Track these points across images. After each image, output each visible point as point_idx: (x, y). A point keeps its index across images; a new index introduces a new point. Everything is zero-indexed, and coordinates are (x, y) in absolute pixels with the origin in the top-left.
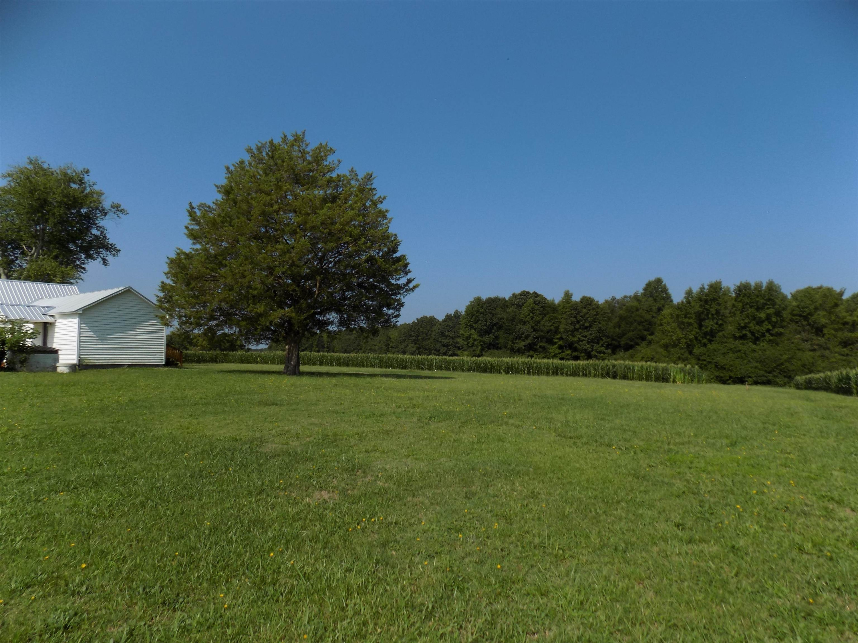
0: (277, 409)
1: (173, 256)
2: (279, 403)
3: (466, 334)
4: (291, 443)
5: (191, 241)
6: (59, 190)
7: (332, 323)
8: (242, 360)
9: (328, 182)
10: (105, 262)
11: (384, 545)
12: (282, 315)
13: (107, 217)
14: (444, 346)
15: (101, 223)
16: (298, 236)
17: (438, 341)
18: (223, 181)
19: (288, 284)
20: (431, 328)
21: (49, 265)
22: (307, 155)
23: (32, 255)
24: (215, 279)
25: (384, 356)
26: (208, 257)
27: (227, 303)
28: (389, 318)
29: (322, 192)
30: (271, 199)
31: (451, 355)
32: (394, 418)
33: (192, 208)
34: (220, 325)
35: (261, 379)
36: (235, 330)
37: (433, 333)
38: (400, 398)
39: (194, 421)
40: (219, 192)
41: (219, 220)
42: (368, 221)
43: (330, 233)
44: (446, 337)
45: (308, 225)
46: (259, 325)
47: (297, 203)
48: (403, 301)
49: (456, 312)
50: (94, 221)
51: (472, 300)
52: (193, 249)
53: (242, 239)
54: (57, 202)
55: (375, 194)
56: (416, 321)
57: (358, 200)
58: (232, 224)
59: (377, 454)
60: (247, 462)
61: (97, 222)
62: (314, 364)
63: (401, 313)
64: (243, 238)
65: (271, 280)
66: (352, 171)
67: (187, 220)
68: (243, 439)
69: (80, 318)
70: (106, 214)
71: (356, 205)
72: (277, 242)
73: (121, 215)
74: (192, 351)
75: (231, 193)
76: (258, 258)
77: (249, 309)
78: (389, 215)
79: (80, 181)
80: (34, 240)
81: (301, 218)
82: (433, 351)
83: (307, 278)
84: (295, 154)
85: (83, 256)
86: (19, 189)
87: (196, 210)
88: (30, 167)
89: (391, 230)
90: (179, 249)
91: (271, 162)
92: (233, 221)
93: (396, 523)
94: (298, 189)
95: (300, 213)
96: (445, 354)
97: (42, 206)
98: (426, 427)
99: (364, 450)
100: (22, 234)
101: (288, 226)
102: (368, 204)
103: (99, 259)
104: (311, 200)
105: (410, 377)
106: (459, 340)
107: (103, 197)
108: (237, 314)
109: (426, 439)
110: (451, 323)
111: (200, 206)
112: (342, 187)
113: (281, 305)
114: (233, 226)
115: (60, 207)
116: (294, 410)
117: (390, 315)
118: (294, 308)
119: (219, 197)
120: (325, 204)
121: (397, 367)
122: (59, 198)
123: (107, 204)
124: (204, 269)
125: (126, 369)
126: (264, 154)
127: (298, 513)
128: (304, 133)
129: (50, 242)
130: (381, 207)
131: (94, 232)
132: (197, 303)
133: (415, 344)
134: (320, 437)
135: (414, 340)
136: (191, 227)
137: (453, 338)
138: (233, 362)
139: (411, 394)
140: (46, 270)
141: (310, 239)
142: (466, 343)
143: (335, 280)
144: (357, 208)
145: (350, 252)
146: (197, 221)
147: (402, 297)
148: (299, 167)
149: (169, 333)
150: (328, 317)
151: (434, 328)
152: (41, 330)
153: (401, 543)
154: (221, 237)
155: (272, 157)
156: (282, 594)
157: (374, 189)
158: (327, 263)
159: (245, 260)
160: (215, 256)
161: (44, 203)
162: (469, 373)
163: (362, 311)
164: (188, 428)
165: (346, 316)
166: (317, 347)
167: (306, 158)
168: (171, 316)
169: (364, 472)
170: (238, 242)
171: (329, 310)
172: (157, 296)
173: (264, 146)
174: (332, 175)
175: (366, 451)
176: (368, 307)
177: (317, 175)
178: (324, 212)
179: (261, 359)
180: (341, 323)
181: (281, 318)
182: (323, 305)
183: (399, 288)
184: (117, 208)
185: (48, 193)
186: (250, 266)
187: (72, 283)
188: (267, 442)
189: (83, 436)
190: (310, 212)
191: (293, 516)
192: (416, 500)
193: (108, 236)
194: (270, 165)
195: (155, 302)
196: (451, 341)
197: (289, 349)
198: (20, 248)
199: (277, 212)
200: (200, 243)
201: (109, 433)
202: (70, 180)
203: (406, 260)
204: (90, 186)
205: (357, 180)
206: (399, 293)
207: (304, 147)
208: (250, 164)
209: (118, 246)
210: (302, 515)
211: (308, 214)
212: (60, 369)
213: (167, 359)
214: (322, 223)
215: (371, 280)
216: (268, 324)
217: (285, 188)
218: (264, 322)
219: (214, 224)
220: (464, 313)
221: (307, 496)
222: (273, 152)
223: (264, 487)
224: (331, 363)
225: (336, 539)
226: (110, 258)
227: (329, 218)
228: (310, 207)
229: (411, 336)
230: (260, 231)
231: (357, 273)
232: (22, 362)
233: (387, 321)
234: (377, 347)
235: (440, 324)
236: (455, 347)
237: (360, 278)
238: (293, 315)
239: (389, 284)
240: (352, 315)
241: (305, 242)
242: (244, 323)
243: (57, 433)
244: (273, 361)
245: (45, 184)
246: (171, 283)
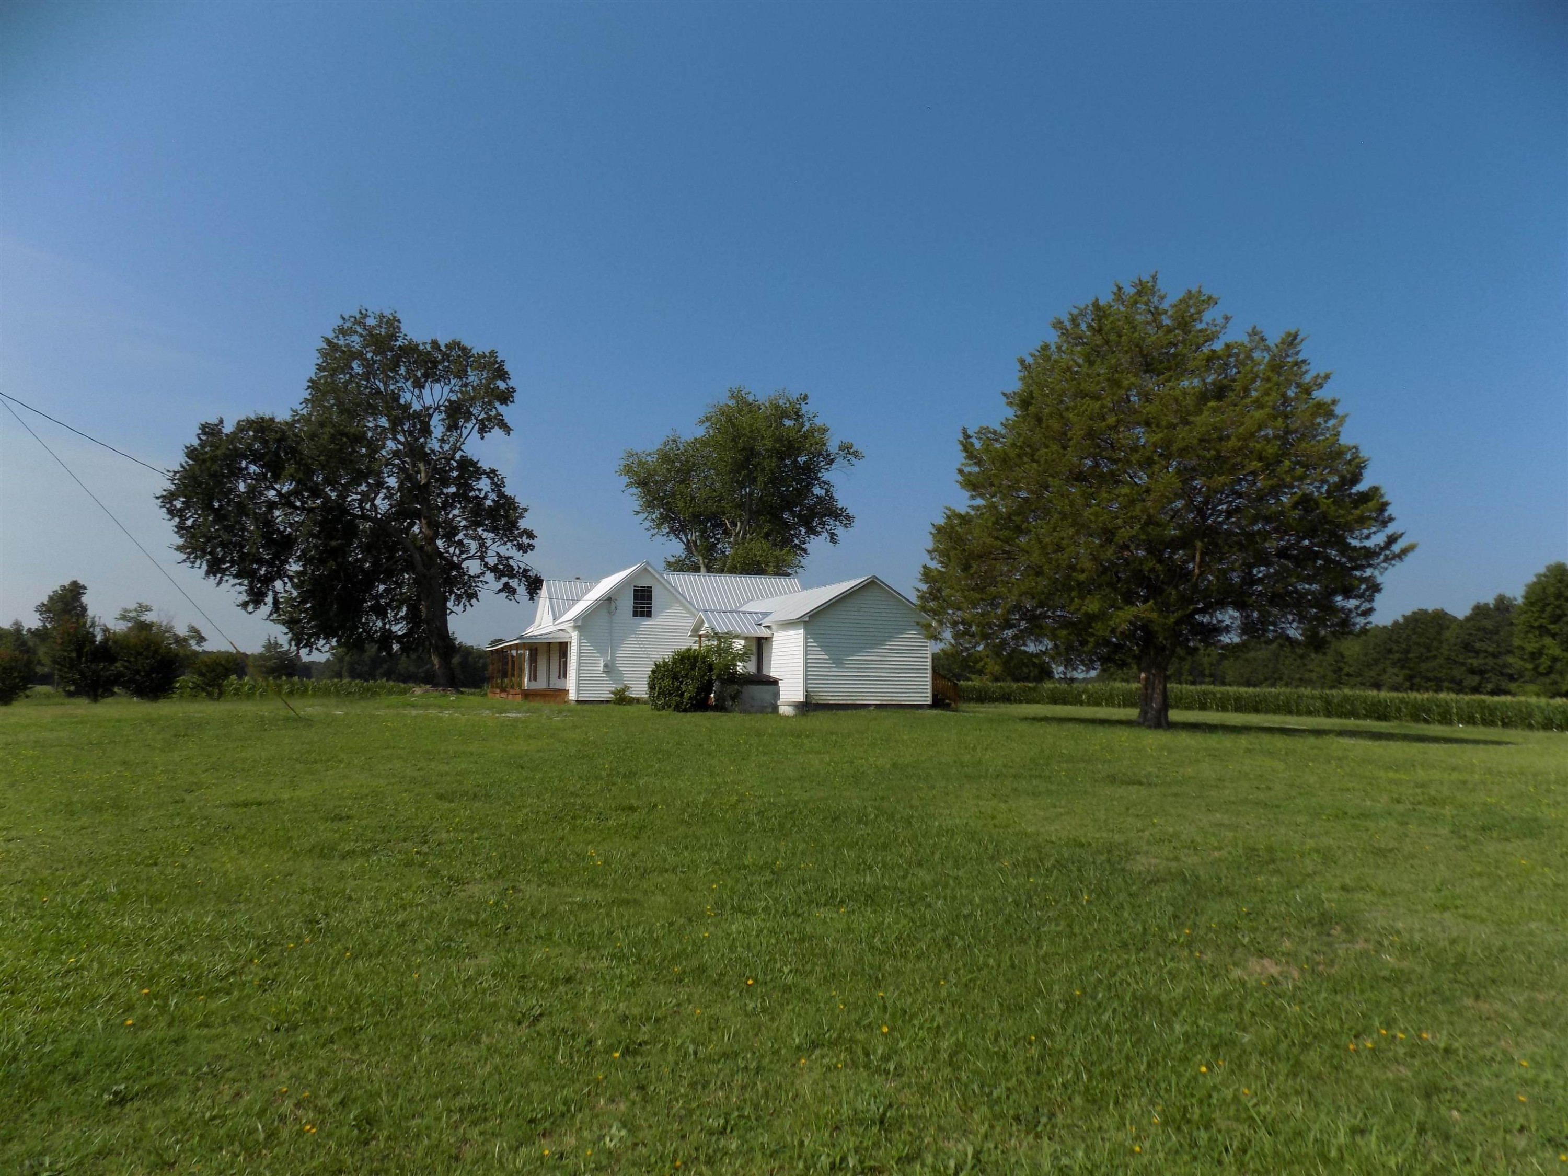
0: (1144, 792)
1: (941, 521)
2: (1144, 780)
3: (1531, 647)
4: (1184, 859)
5: (968, 494)
6: (769, 432)
7: (1227, 629)
8: (1056, 699)
9: (1208, 361)
10: (833, 538)
11: (1430, 1091)
12: (1136, 617)
13: (834, 466)
14: (1472, 671)
15: (825, 476)
16: (1156, 468)
17: (1456, 662)
18: (1015, 385)
19: (1141, 561)
20: (1439, 633)
21: (759, 548)
22: (1163, 317)
23: (737, 535)
24: (1009, 556)
25: (1334, 692)
26: (999, 517)
27: (1033, 598)
28: (1348, 616)
29: (1196, 382)
30: (1103, 407)
31: (1493, 693)
32: (1392, 823)
33: (968, 437)
34: (1021, 637)
35: (1102, 735)
36: (1047, 644)
37: (1445, 646)
38: (1398, 783)
39: (1002, 805)
40: (1010, 404)
41: (1013, 453)
42: (1293, 427)
43: (1218, 457)
44: (1477, 652)
45: (1175, 448)
46: (1092, 635)
47: (1151, 409)
48: (1379, 579)
49: (1501, 599)
50: (815, 474)
51: (1542, 570)
52: (973, 508)
53: (1055, 483)
54: (767, 450)
55: (1306, 372)
56: (1401, 620)
57: (1270, 389)
58: (1036, 457)
59: (1369, 897)
60: (1108, 888)
61: (820, 475)
62: (1189, 708)
63: (1375, 604)
64: (1057, 482)
65: (1110, 552)
66: (1254, 332)
67: (959, 457)
68: (1094, 845)
69: (805, 629)
70: (832, 461)
71: (1266, 398)
72: (1117, 482)
73: (854, 461)
74: (975, 682)
75: (1031, 404)
76: (1085, 514)
77: (1072, 608)
78: (1338, 410)
79: (797, 413)
80: (739, 512)
81: (1160, 435)
82: (1446, 684)
83: (1175, 544)
84: (1140, 318)
85: (803, 530)
86: (719, 437)
87: (974, 440)
88: (732, 403)
89: (1345, 439)
90: (949, 509)
91: (1099, 340)
92: (1038, 453)
93: (1447, 1051)
94: (1151, 383)
95: (1158, 426)
96: (1476, 690)
97: (747, 460)
98: (1473, 848)
99: (1337, 885)
100: (723, 503)
101: (1137, 451)
102: (1291, 393)
103: (825, 534)
104: (1176, 400)
105: (1406, 738)
106: (1510, 659)
107: (827, 435)
108: (1049, 617)
109: (1480, 875)
110: (1488, 624)
111: (979, 432)
112: (1235, 366)
113: (1129, 599)
114: (1037, 462)
115: (770, 457)
116: (1176, 795)
117: (1350, 611)
118: (1155, 603)
119: (1011, 413)
120: (1205, 404)
121: (1366, 717)
122: (769, 444)
123: (832, 446)
124: (989, 541)
125: (875, 713)
126: (1084, 327)
127: (1226, 995)
128: (1154, 278)
129: (759, 513)
130: (1319, 395)
131: (817, 491)
132: (982, 599)
133: (1403, 667)
134: (1241, 851)
135: (1399, 660)
136: (967, 470)
137: (1494, 656)
138: (1038, 702)
139: (1421, 775)
140: (755, 555)
141: (1178, 472)
142: (1530, 666)
143: (1231, 547)
144: (1270, 404)
145: (1260, 490)
146: (976, 457)
147: (1376, 573)
148: (1149, 341)
149: (937, 650)
150: (1220, 617)
151: (1447, 634)
152: (754, 648)
153: (1469, 1096)
154: (1018, 481)
155: (1100, 331)
156: (1227, 1150)
157: (1304, 361)
158: (1212, 515)
159: (1062, 519)
160: (1009, 518)
161: (750, 453)
162: (1548, 734)
163: (1288, 606)
164: (993, 818)
165: (1256, 614)
166: (1191, 674)
167: (1161, 322)
168: (941, 623)
169: (1348, 930)
170: (1046, 488)
171: (1221, 604)
172: (918, 590)
173: (1083, 313)
174: (1214, 347)
175: (1344, 888)
176: (1302, 595)
177: (1185, 351)
178: (1205, 419)
179: (1089, 698)
180: (1247, 628)
181: (1131, 623)
182: (1210, 597)
183: (1369, 554)
184: (848, 450)
185: (755, 439)
186: (1071, 531)
187: (789, 575)
188: (1138, 853)
189: (836, 819)
190: (1175, 421)
191: (1217, 1000)
192: (1484, 1007)
193: (836, 496)
194: (1097, 346)
195: (915, 600)
196: (1491, 661)
197: (1147, 679)
198: (722, 524)
199: (1114, 428)
200: (982, 496)
201: (872, 816)
202: (784, 414)
203: (1382, 496)
204: (809, 419)
205: (1268, 349)
206: (1370, 565)
207: (1156, 303)
208: (1059, 348)
209: (851, 512)
210: (1235, 1000)
211: (1174, 426)
212: (785, 710)
213: (934, 696)
214: (1201, 441)
215: (1307, 542)
216: (1107, 633)
217: (1126, 383)
218: (1099, 629)
219: (1004, 461)
220: (1520, 601)
221: (1236, 964)
222: (1100, 320)
223: (1149, 938)
224: (1223, 706)
225: (1313, 1059)
226: (840, 531)
227: (1215, 429)
228: (1176, 412)
229: (1390, 651)
230: (1085, 465)
231: (1276, 530)
232: (734, 698)
233: (1345, 623)
234: (1314, 676)
235: (1461, 624)
236: (1502, 674)
237: (1281, 539)
238: (1154, 615)
239: (1345, 548)
240: (1268, 612)
241: (1169, 475)
242: (1064, 632)
243: (800, 812)
244: (1110, 700)
245: (751, 425)
246: (939, 567)
